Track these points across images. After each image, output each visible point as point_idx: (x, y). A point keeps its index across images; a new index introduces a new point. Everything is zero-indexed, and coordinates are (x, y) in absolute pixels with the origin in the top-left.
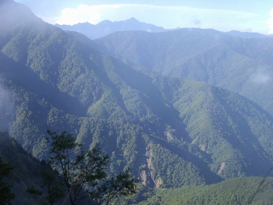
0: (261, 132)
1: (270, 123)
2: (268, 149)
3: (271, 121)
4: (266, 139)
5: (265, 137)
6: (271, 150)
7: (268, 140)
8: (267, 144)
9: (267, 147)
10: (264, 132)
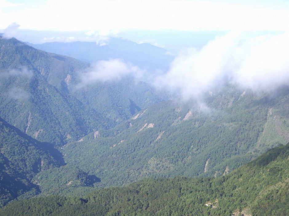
0: (2, 141)
1: (8, 130)
2: (13, 158)
3: (9, 128)
4: (9, 148)
5: (8, 146)
6: (16, 158)
7: (11, 148)
8: (11, 153)
9: (11, 156)
10: (6, 141)
